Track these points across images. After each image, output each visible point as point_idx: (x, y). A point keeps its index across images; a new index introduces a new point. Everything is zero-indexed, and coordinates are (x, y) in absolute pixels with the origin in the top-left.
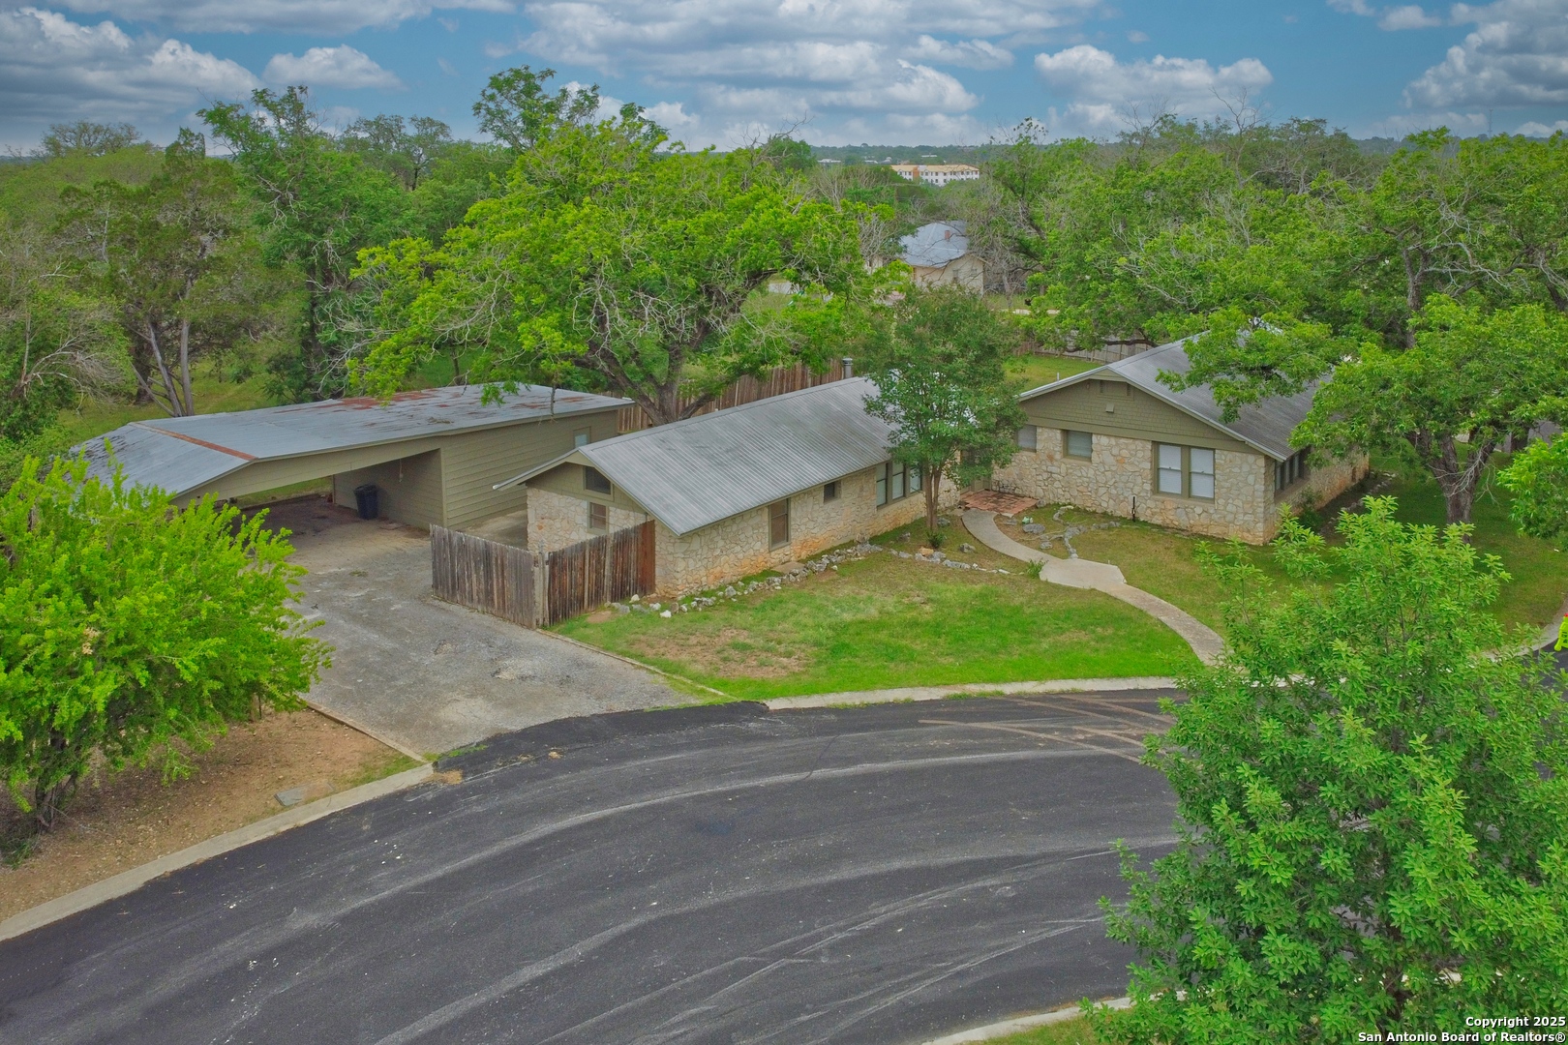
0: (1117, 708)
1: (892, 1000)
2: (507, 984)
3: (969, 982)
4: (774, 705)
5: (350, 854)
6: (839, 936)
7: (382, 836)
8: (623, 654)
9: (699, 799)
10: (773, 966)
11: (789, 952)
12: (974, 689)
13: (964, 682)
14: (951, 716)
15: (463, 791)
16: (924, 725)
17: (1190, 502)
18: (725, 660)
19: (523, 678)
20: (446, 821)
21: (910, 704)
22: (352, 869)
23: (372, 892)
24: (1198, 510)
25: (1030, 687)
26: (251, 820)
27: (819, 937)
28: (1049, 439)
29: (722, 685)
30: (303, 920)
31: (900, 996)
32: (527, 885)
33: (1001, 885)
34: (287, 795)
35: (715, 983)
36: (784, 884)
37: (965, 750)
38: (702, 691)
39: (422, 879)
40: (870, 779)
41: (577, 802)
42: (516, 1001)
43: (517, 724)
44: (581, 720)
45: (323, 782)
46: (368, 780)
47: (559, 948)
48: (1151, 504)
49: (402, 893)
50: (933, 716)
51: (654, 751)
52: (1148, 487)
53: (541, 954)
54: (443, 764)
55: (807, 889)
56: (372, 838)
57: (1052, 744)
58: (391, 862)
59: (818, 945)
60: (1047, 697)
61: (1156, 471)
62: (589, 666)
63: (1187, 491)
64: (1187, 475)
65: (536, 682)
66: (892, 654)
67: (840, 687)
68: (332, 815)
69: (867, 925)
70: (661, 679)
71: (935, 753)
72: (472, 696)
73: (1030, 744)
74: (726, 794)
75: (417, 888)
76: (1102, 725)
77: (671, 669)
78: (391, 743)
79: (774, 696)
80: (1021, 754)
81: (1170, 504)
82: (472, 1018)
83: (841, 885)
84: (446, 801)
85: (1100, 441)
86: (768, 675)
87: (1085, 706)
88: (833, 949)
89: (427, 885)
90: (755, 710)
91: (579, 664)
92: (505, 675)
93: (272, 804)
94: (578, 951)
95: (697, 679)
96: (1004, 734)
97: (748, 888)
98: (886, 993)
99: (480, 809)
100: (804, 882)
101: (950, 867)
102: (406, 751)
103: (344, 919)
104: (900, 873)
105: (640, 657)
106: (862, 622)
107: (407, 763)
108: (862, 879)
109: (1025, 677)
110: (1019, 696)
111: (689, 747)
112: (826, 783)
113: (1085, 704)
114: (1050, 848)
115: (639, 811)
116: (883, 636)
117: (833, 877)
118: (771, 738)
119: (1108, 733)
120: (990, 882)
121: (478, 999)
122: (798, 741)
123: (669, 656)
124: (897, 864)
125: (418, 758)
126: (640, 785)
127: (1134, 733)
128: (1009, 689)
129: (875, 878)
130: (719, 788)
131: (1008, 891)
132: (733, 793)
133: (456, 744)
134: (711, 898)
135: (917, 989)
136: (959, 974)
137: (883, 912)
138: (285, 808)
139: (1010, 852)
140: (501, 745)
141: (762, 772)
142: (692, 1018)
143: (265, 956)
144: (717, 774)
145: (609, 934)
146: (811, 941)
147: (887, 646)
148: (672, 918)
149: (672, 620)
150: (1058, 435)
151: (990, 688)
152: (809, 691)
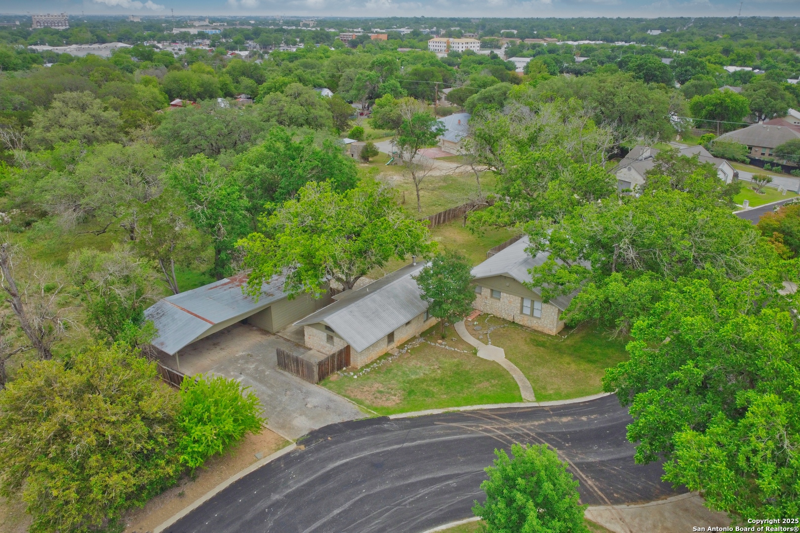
0: (493, 416)
1: (424, 518)
2: (331, 515)
3: (443, 512)
4: (392, 417)
5: (281, 475)
6: (411, 500)
7: (288, 468)
8: (344, 396)
9: (372, 455)
10: (395, 509)
11: (399, 504)
12: (451, 409)
13: (448, 406)
14: (444, 421)
15: (306, 452)
16: (436, 425)
17: (532, 319)
18: (376, 398)
19: (315, 407)
20: (304, 463)
21: (432, 416)
22: (283, 480)
23: (290, 488)
24: (535, 322)
25: (469, 408)
26: (251, 464)
27: (406, 500)
28: (486, 292)
29: (375, 409)
30: (275, 497)
31: (426, 517)
32: (330, 485)
33: (452, 483)
34: (259, 455)
35: (381, 514)
36: (397, 484)
37: (448, 435)
38: (370, 412)
39: (302, 483)
40: (419, 446)
41: (339, 457)
42: (334, 520)
43: (317, 427)
44: (335, 425)
45: (266, 450)
46: (279, 449)
47: (342, 505)
48: (519, 317)
49: (298, 488)
50: (439, 420)
51: (358, 437)
52: (519, 312)
53: (338, 507)
54: (299, 442)
55: (403, 485)
56: (285, 470)
57: (472, 432)
58: (293, 478)
59: (407, 502)
60: (473, 412)
61: (522, 307)
62: (334, 401)
63: (532, 315)
64: (532, 309)
65: (319, 408)
66: (427, 394)
67: (411, 410)
68: (272, 461)
69: (418, 496)
70: (357, 407)
71: (439, 436)
72: (301, 415)
73: (465, 432)
74: (379, 453)
75: (302, 486)
76: (487, 423)
77: (359, 402)
78: (282, 435)
79: (391, 414)
80: (463, 436)
81: (526, 318)
82: (324, 525)
83: (412, 484)
84: (302, 456)
85: (503, 295)
86: (389, 404)
87: (483, 415)
88: (410, 503)
89: (304, 485)
90: (385, 419)
91: (331, 400)
92: (309, 406)
93: (255, 458)
94: (347, 506)
95: (368, 407)
96: (459, 428)
97: (387, 486)
98: (423, 516)
99: (312, 459)
100: (402, 483)
101: (441, 478)
102: (287, 438)
103: (286, 496)
104: (427, 480)
105: (349, 397)
106: (418, 379)
107: (287, 443)
108: (417, 482)
109: (467, 404)
110: (465, 412)
111: (368, 435)
112: (408, 448)
113: (484, 415)
114: (467, 471)
115: (356, 459)
116: (424, 386)
117: (410, 481)
118: (391, 431)
119: (488, 427)
120: (450, 482)
121: (324, 520)
122: (399, 432)
123: (358, 397)
124: (426, 477)
125: (291, 441)
126: (355, 450)
127: (496, 427)
128: (462, 409)
129: (420, 482)
130: (378, 451)
131: (455, 485)
132: (382, 452)
133: (301, 435)
134: (378, 489)
135: (430, 515)
136: (441, 510)
137: (423, 492)
138: (259, 460)
139: (457, 472)
140: (314, 435)
141: (390, 444)
142: (376, 524)
143: (269, 508)
144: (376, 445)
145: (354, 500)
146: (405, 501)
147: (426, 391)
148: (369, 495)
149: (357, 380)
150: (489, 291)
151: (456, 409)
152: (402, 411)
